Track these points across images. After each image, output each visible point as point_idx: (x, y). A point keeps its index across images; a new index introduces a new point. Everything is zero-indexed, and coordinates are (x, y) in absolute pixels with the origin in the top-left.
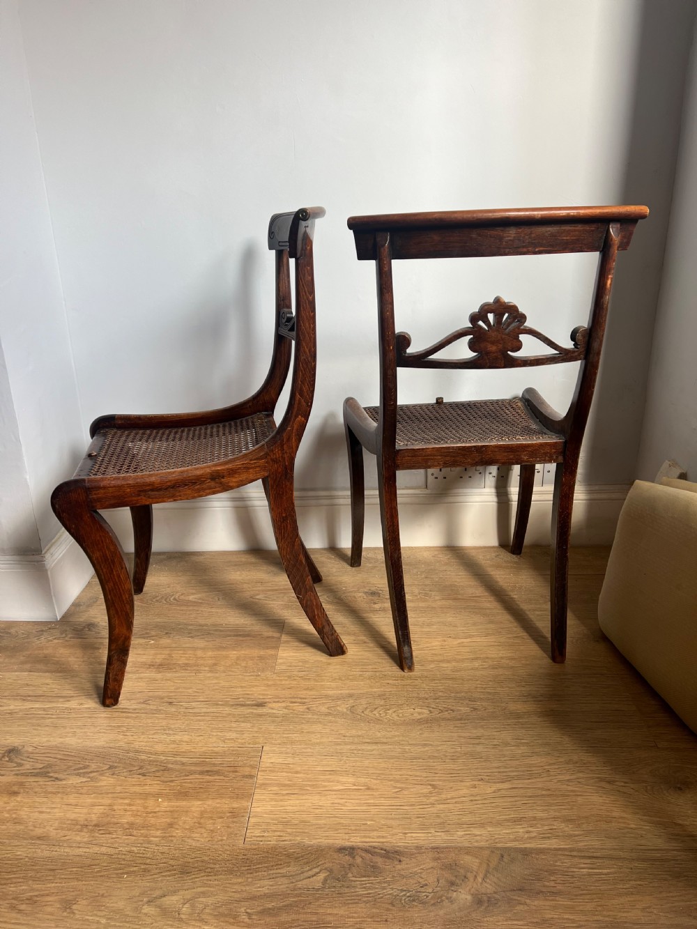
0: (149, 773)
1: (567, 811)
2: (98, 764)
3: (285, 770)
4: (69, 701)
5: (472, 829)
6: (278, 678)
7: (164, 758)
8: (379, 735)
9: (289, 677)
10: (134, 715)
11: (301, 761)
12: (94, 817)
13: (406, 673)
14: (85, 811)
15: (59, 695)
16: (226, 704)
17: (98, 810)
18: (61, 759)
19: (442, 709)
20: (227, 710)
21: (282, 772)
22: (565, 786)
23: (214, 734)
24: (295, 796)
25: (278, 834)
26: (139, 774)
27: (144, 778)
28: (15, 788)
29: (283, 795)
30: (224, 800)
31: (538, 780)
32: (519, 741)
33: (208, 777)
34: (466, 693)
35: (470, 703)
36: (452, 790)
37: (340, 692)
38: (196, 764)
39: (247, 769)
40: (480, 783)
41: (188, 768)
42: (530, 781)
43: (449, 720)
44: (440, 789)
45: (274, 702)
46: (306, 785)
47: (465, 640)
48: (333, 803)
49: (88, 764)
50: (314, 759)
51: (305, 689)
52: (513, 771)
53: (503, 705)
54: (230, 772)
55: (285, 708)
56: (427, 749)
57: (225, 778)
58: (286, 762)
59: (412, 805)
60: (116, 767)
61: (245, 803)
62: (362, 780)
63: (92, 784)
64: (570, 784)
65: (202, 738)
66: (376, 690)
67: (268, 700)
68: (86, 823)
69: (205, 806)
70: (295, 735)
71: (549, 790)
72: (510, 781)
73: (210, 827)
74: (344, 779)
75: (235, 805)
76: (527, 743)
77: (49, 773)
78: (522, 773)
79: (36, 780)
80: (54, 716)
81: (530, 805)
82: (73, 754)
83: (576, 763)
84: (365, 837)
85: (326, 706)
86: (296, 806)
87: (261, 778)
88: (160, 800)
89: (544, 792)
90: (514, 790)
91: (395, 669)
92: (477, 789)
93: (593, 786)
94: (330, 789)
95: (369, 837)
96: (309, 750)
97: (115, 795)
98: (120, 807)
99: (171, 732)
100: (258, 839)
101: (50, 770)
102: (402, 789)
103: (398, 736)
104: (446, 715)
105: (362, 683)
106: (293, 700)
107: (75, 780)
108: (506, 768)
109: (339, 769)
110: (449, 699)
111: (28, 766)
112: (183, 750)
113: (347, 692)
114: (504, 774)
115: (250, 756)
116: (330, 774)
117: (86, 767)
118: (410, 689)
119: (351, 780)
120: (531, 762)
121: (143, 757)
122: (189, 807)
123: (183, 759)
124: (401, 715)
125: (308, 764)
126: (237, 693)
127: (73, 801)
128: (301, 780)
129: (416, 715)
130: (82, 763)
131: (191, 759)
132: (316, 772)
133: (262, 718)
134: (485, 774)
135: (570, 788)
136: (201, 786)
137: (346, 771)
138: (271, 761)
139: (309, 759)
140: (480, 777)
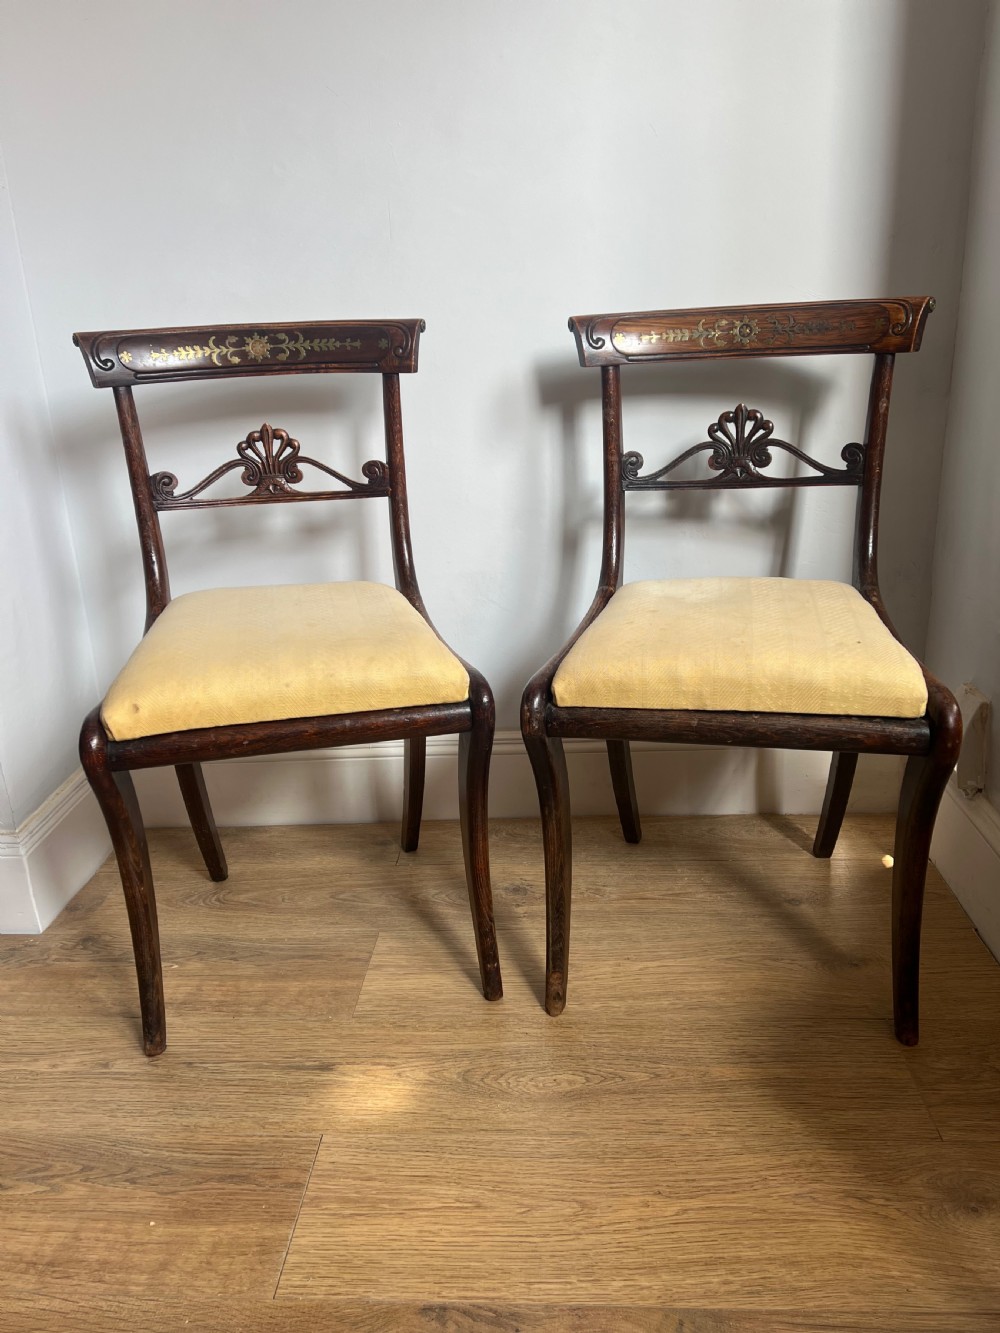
0: (142, 1178)
1: (791, 1247)
2: (66, 1164)
3: (351, 1175)
4: (36, 1060)
5: (636, 1277)
6: (358, 1025)
7: (167, 1154)
8: (504, 1117)
9: (374, 1023)
10: (132, 1084)
11: (378, 1160)
12: (48, 1250)
13: (553, 1018)
14: (36, 1239)
15: (24, 1051)
16: (275, 1065)
17: (56, 1238)
18: (11, 1155)
19: (605, 1075)
20: (275, 1075)
21: (347, 1178)
22: (790, 1205)
23: (250, 1114)
24: (362, 1218)
25: (330, 1282)
26: (126, 1181)
27: (133, 1186)
29: (344, 1217)
30: (251, 1225)
31: (748, 1194)
32: (722, 1128)
33: (231, 1186)
34: (646, 1049)
35: (650, 1065)
36: (610, 1209)
37: (450, 1047)
38: (214, 1165)
39: (295, 1173)
40: (655, 1199)
41: (202, 1170)
42: (734, 1196)
43: (615, 1093)
44: (591, 1209)
45: (348, 1063)
46: (383, 1201)
47: (649, 964)
48: (421, 1231)
49: (50, 1162)
50: (399, 1157)
51: (398, 1043)
52: (710, 1180)
53: (702, 1068)
54: (266, 1177)
55: (364, 1072)
56: (576, 1140)
57: (257, 1188)
58: (354, 1162)
59: (545, 1236)
60: (92, 1169)
61: (283, 1230)
62: (470, 1192)
63: (51, 1196)
64: (801, 1200)
65: (230, 1120)
66: (505, 1044)
67: (338, 1061)
68: (34, 1259)
69: (221, 1234)
70: (375, 1117)
71: (764, 1211)
72: (702, 1195)
73: (223, 1268)
74: (441, 1190)
75: (268, 1233)
76: (735, 1132)
78: (723, 1183)
80: (11, 1085)
81: (733, 1236)
82: (29, 1146)
83: (811, 1165)
84: (465, 1289)
85: (427, 1071)
86: (362, 1235)
87: (312, 1188)
88: (152, 1223)
89: (756, 1216)
90: (709, 1211)
91: (540, 1012)
92: (650, 1209)
93: (835, 1205)
94: (420, 1206)
95: (472, 1290)
96: (392, 1142)
97: (85, 1215)
98: (90, 1235)
99: (184, 1112)
100: (298, 1290)
102: (531, 1208)
103: (534, 1119)
104: (609, 1084)
105: (486, 1032)
106: (377, 1061)
107: (27, 1189)
108: (698, 1174)
109: (435, 1174)
110: (618, 1058)
112: (199, 1141)
113: (462, 1047)
114: (695, 1184)
115: (300, 1151)
116: (421, 1182)
117: (48, 1168)
118: (560, 1044)
119: (452, 1192)
120: (738, 1164)
121: (136, 1153)
122: (197, 1236)
123: (196, 1156)
124: (541, 1085)
125: (389, 1164)
126: (293, 1049)
127: (20, 1223)
128: (374, 1192)
129: (564, 1084)
130: (42, 1161)
131: (209, 1157)
132: (400, 1178)
133: (324, 1088)
134: (665, 1184)
135: (799, 1209)
136: (219, 1201)
137: (447, 1177)
138: (332, 1160)
139: (391, 1156)
140: (657, 1188)
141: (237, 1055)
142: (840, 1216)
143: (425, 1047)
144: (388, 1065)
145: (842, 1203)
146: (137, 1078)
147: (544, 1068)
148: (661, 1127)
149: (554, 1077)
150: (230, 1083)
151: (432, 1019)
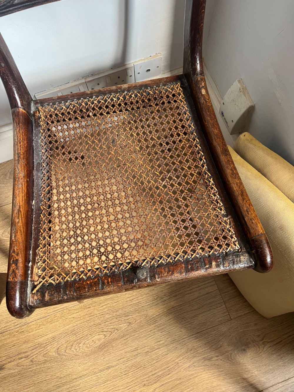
22: (188, 372)
31: (174, 373)
32: (158, 343)
40: (144, 388)
42: (169, 375)
45: (9, 362)
51: (24, 343)
52: (160, 371)
53: (145, 312)
55: (17, 365)
56: (110, 370)
66: (68, 327)
67: (4, 362)
70: (32, 388)
71: (180, 379)
72: (159, 380)
76: (164, 343)
78: (165, 371)
83: (191, 350)
85: (42, 355)
89: (178, 382)
90: (163, 386)
93: (201, 366)
103: (91, 366)
104: (114, 335)
106: (20, 356)
108: (156, 370)
110: (113, 319)
113: (51, 335)
114: (156, 375)
118: (88, 319)
120: (168, 359)
124: (88, 345)
129: (97, 342)
134: (145, 380)
135: (191, 373)
140: (143, 383)
142: (204, 371)
143: (36, 341)
144: (25, 358)
145: (203, 364)
147: (87, 335)
148: (138, 351)
149: (92, 339)
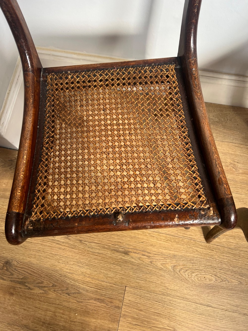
0: (71, 293)
2: (48, 282)
3: (135, 307)
7: (78, 284)
10: (63, 247)
11: (143, 302)
12: (48, 318)
13: (208, 244)
14: (43, 313)
16: (109, 248)
17: (49, 313)
18: (30, 274)
19: (223, 279)
20: (109, 253)
21: (134, 308)
23: (102, 271)
24: (138, 326)
26: (67, 294)
27: (69, 297)
28: (12, 290)
29: (133, 325)
30: (105, 321)
33: (98, 303)
34: (239, 268)
35: (240, 277)
37: (169, 252)
38: (93, 292)
39: (118, 302)
41: (89, 294)
43: (225, 288)
46: (145, 321)
49: (43, 280)
50: (151, 302)
54: (109, 302)
57: (107, 306)
58: (136, 301)
60: (56, 286)
61: (115, 326)
63: (45, 295)
65: (96, 273)
68: (44, 321)
69: (97, 323)
74: (163, 320)
75: (111, 326)
77: (25, 283)
79: (20, 287)
82: (35, 271)
87: (123, 310)
88: (77, 314)
91: (202, 238)
94: (156, 326)
96: (148, 295)
97: (56, 306)
98: (59, 315)
99: (81, 265)
101: (25, 281)
105: (182, 246)
107: (37, 291)
109: (162, 313)
111: (15, 276)
112: (87, 281)
115: (119, 292)
116: (157, 316)
117: (42, 283)
119: (167, 322)
121: (68, 282)
122: (90, 322)
123: (87, 287)
125: (147, 305)
126: (115, 240)
127: (37, 305)
128: (142, 316)
130: (40, 279)
131: (91, 288)
132: (150, 312)
133: (126, 264)
136: (95, 309)
137: (165, 315)
138: (130, 299)
139: (148, 302)
141: (96, 240)
146: (64, 244)
150: (95, 254)
151: (164, 235)
